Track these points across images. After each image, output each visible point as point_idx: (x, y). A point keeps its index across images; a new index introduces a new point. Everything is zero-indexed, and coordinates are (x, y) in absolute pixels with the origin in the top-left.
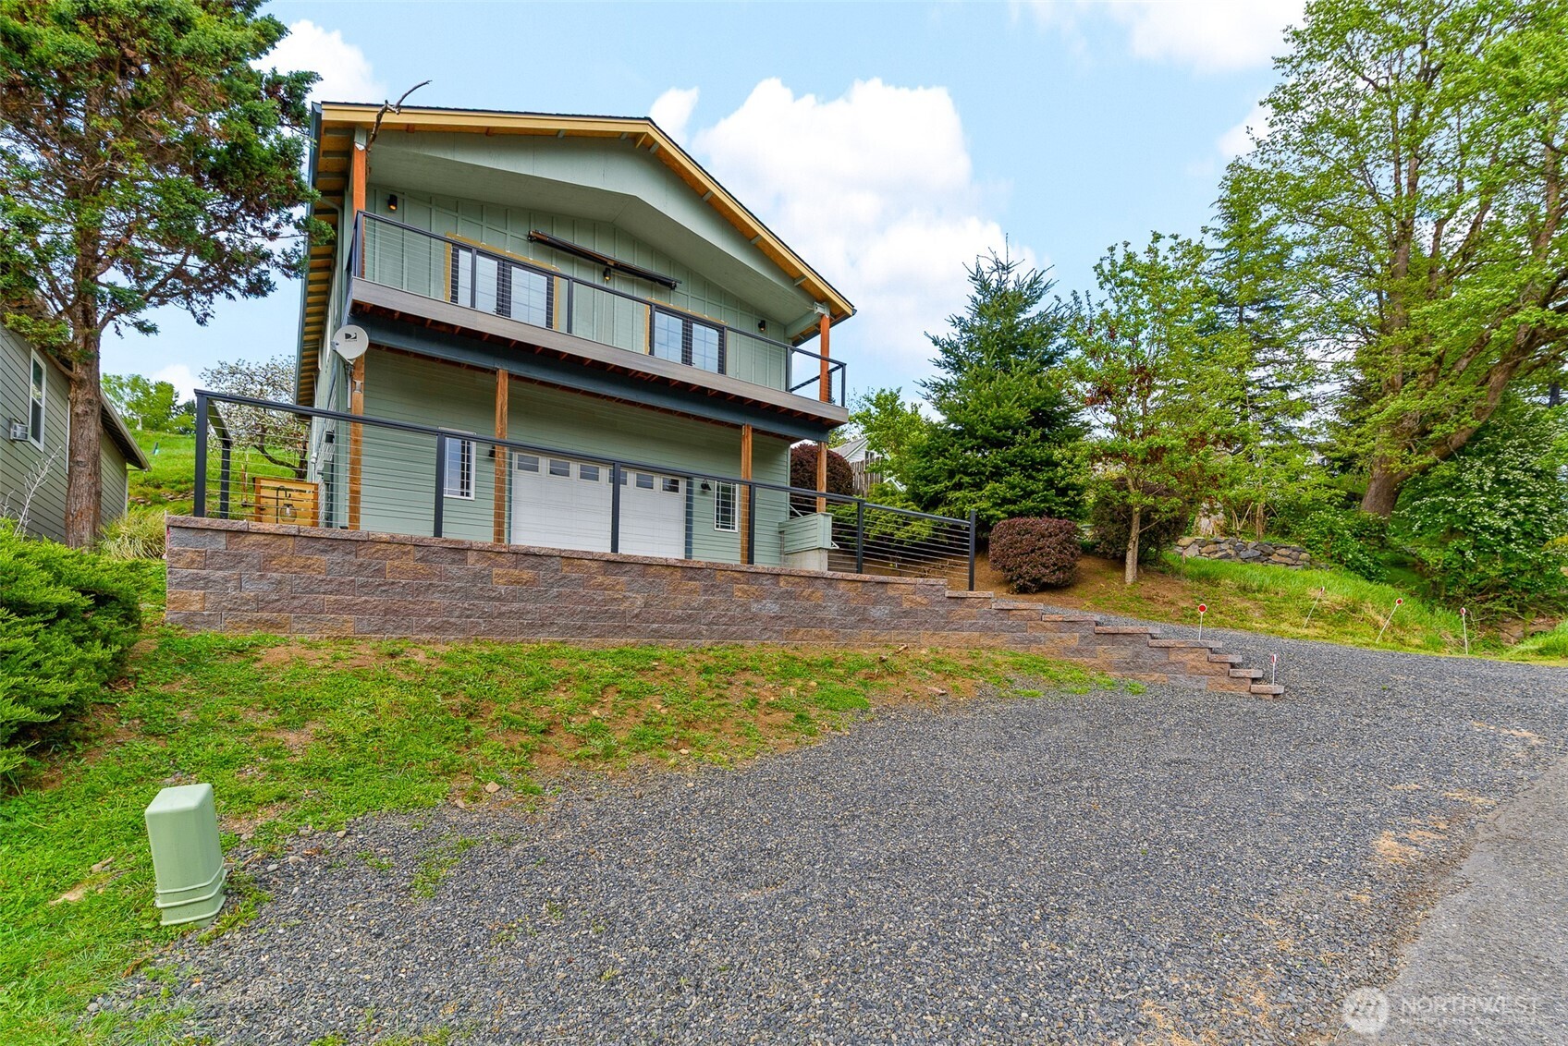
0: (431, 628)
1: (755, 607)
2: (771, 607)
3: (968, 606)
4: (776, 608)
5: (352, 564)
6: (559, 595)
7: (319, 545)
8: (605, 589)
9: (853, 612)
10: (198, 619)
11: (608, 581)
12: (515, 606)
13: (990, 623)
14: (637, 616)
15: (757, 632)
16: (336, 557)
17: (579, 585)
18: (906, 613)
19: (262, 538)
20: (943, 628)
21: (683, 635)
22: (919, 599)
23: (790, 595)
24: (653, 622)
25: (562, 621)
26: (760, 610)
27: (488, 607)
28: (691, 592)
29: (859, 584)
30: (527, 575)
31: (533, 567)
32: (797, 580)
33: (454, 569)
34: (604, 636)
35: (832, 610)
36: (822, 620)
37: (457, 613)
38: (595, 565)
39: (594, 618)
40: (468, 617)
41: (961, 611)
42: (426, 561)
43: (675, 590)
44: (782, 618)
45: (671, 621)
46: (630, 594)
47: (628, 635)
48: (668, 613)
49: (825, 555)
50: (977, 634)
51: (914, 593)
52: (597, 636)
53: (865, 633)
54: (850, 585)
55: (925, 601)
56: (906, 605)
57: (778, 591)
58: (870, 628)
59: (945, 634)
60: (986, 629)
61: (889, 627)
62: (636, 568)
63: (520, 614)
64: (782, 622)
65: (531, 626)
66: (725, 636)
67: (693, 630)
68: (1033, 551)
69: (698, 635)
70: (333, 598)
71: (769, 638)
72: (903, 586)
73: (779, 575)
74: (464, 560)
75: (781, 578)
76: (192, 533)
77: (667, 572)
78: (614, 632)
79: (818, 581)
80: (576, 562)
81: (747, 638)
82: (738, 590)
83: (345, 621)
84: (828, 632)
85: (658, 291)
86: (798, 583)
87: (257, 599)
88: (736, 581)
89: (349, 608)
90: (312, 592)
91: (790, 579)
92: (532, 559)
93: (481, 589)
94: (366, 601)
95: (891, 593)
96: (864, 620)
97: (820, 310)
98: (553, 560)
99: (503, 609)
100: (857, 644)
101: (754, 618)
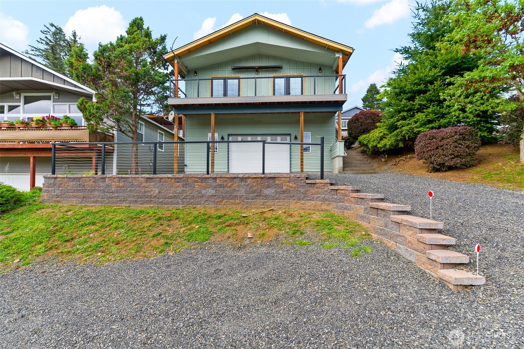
0: (94, 202)
1: (203, 192)
2: (211, 192)
3: (317, 188)
4: (213, 192)
5: (78, 184)
6: (131, 190)
7: (71, 180)
8: (146, 188)
9: (254, 192)
10: (45, 201)
11: (147, 185)
12: (116, 195)
13: (327, 196)
14: (155, 197)
15: (203, 202)
16: (74, 183)
17: (137, 187)
18: (284, 192)
19: (60, 179)
20: (303, 199)
21: (172, 203)
22: (291, 185)
23: (221, 186)
24: (161, 199)
25: (130, 199)
26: (206, 193)
27: (108, 195)
28: (177, 187)
29: (259, 179)
30: (121, 184)
31: (124, 182)
32: (225, 179)
33: (101, 184)
34: (143, 204)
35: (242, 192)
36: (236, 196)
37: (101, 197)
38: (143, 179)
39: (141, 198)
40: (103, 198)
41: (313, 190)
42: (96, 182)
43: (171, 186)
44: (215, 196)
45: (168, 198)
46: (154, 189)
47: (151, 204)
48: (167, 195)
49: (341, 159)
50: (320, 203)
51: (289, 182)
52: (141, 204)
53: (260, 201)
54: (254, 180)
55: (294, 186)
56: (285, 188)
57: (215, 184)
58: (263, 199)
59: (303, 202)
60: (324, 200)
61: (274, 198)
62: (158, 179)
63: (118, 197)
64: (215, 198)
65: (121, 201)
66: (189, 203)
67: (176, 201)
68: (437, 148)
69: (178, 203)
70: (72, 194)
71: (208, 204)
72: (283, 179)
73: (216, 178)
74: (105, 181)
75: (218, 179)
76: (48, 179)
77: (169, 180)
78: (147, 202)
79: (236, 179)
80: (137, 179)
81: (198, 204)
82: (197, 185)
83: (73, 200)
84: (237, 201)
85: (276, 71)
86: (225, 181)
87: (57, 195)
88: (197, 182)
89: (75, 197)
90: (68, 193)
91: (222, 179)
92: (123, 179)
93: (108, 190)
94: (79, 195)
95: (277, 182)
96: (260, 196)
97: (337, 55)
98: (130, 179)
99: (113, 196)
100: (253, 207)
101: (202, 196)
